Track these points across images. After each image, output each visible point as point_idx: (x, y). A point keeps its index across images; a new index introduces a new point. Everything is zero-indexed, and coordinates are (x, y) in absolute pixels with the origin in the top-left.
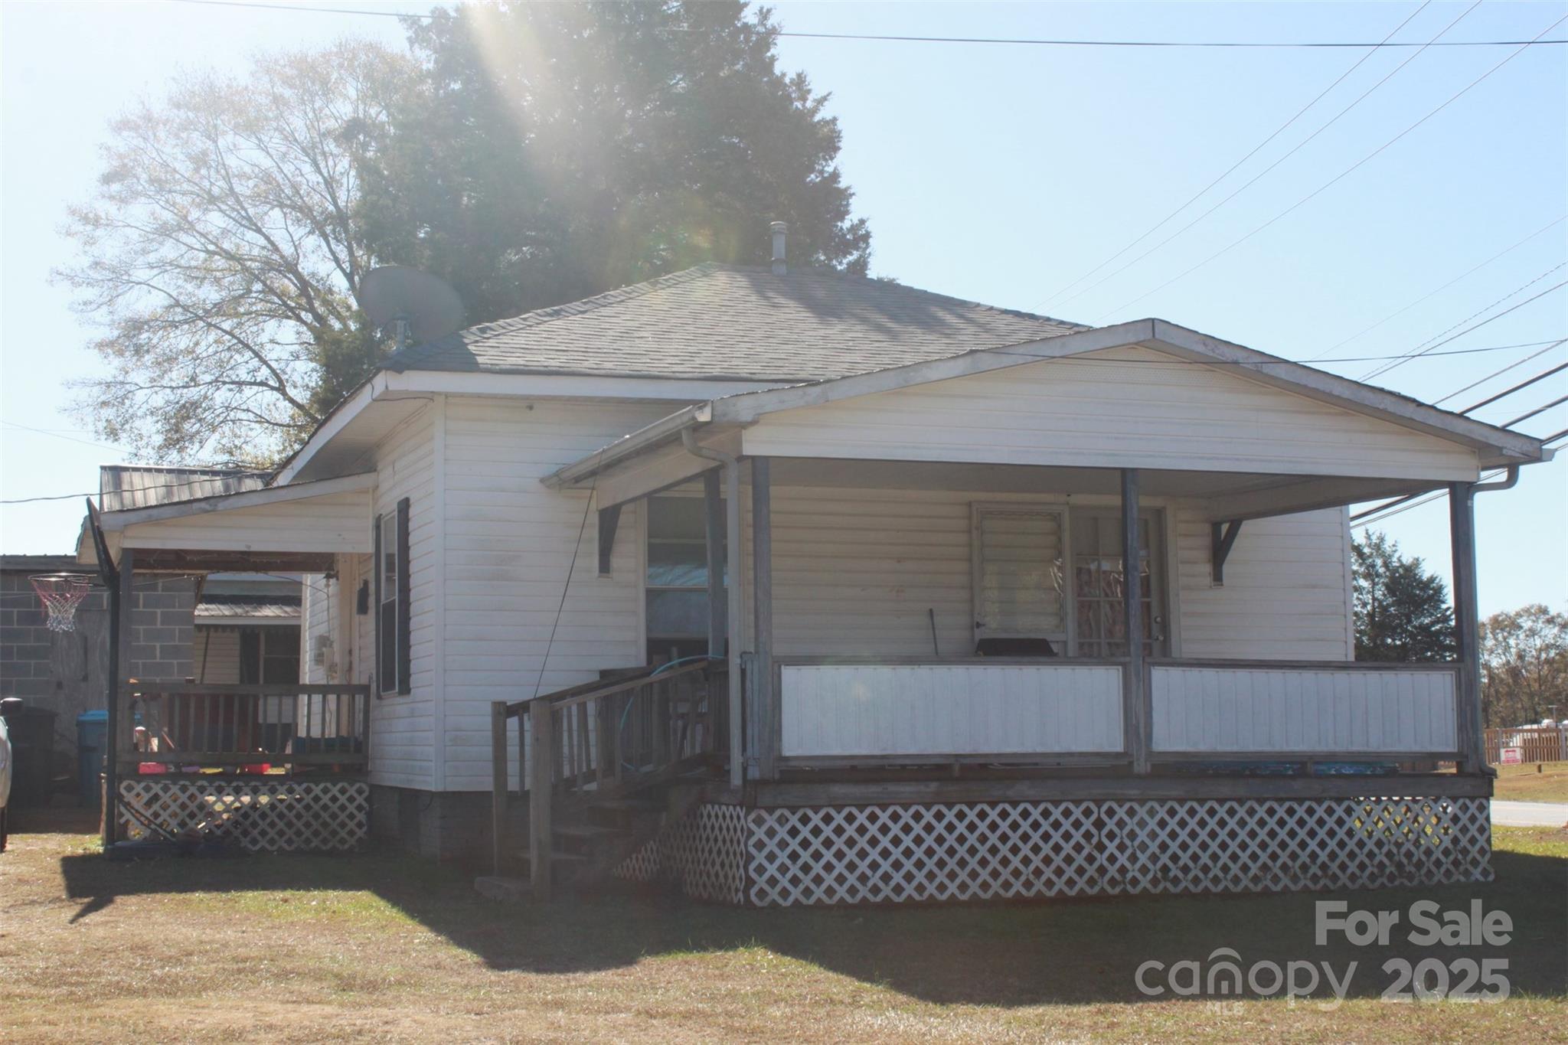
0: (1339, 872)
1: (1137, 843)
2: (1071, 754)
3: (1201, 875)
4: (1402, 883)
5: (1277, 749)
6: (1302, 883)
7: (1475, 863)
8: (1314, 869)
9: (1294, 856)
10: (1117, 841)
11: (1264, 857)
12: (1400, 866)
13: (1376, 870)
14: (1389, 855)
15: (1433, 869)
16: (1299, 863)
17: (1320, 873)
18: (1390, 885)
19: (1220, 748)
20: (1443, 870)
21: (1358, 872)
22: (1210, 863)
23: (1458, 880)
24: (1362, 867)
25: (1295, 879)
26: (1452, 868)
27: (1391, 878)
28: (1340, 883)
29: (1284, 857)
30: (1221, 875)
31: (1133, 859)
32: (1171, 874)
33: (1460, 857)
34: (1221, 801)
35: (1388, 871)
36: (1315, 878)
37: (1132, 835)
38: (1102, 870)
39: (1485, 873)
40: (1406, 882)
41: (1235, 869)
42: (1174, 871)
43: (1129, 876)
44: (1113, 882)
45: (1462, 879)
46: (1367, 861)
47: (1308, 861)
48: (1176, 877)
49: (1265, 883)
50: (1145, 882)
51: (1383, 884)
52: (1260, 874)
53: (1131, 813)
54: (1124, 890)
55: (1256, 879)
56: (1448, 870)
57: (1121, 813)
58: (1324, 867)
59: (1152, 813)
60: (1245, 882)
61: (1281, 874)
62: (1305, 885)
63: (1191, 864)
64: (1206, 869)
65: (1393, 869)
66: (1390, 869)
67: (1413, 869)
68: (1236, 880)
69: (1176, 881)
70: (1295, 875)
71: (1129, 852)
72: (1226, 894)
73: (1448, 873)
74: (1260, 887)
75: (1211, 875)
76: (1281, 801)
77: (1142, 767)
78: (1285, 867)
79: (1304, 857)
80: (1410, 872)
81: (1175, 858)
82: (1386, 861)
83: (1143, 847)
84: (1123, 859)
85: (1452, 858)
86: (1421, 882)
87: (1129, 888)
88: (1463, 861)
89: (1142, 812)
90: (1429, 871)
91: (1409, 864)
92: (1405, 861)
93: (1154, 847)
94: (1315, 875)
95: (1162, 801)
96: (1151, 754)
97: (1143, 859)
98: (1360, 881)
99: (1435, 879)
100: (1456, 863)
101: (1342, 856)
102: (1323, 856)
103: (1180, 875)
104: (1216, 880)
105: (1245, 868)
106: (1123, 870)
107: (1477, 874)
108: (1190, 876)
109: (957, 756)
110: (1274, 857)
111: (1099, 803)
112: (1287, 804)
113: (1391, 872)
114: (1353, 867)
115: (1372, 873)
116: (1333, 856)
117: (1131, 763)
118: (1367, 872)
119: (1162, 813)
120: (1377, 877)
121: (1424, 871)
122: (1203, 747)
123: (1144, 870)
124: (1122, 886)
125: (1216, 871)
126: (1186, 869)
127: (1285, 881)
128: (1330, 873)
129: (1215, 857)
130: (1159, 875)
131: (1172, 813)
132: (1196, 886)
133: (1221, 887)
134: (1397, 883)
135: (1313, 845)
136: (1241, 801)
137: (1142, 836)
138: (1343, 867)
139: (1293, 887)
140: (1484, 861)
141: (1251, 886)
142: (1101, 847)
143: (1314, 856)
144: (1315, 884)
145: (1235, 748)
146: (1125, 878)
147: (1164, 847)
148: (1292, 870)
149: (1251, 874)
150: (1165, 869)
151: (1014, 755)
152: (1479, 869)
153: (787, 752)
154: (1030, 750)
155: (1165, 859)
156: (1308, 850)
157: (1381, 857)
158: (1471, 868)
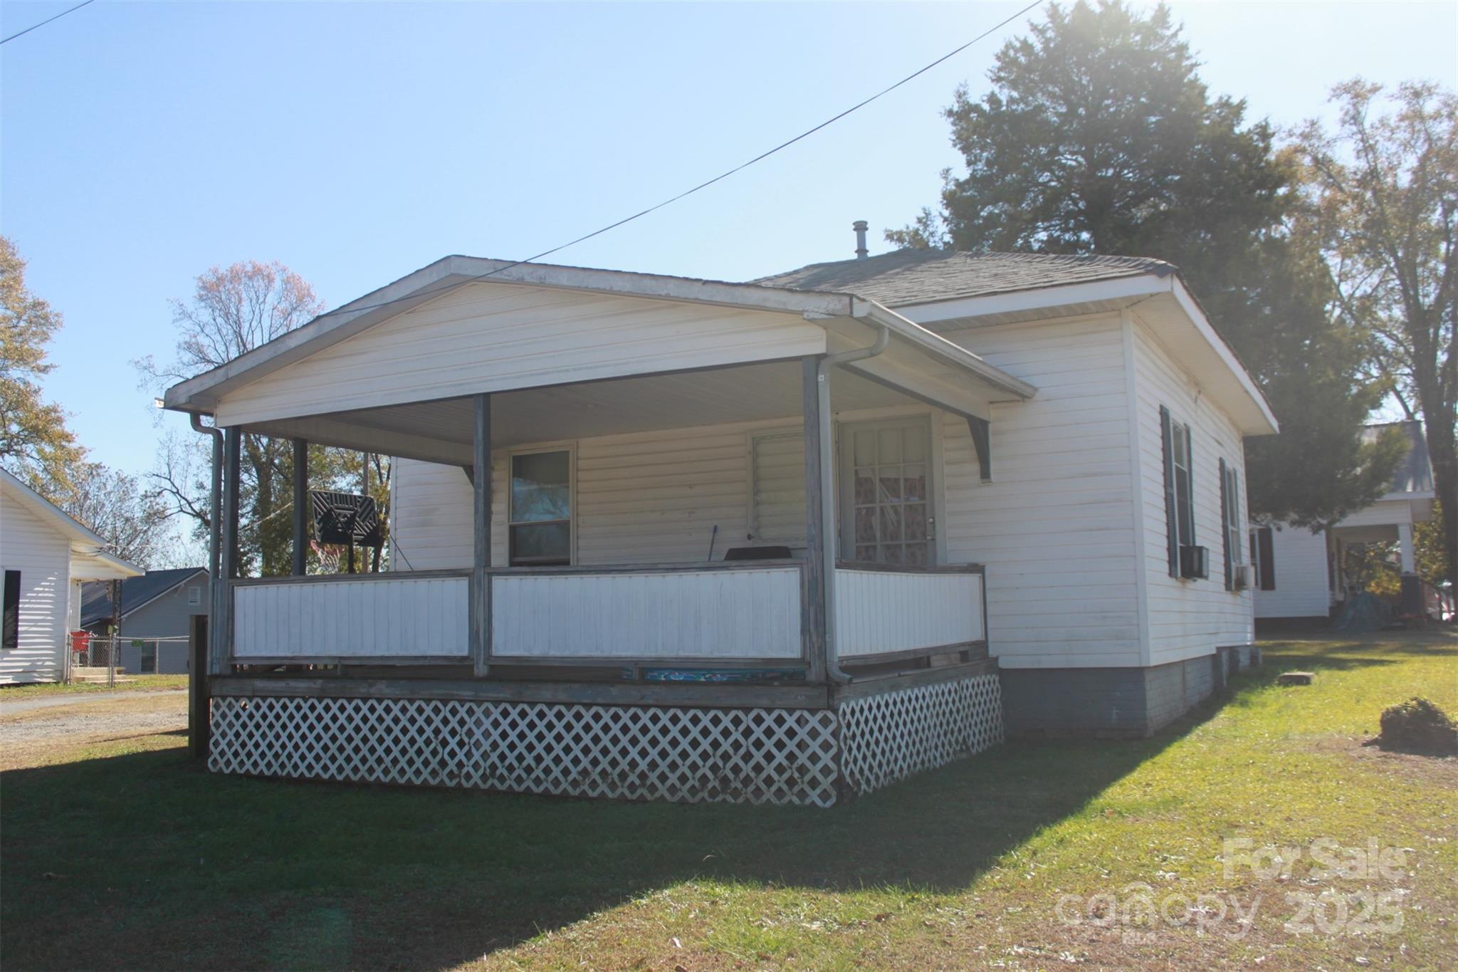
0: (658, 783)
1: (473, 741)
2: (425, 658)
3: (524, 775)
4: (724, 801)
5: (606, 654)
6: (619, 791)
7: (814, 783)
8: (633, 778)
9: (614, 763)
10: (457, 738)
11: (585, 762)
12: (725, 781)
13: (697, 784)
14: (714, 768)
15: (763, 786)
16: (618, 770)
17: (637, 782)
18: (710, 800)
19: (553, 653)
20: (774, 788)
21: (678, 784)
22: (533, 764)
23: (791, 801)
24: (683, 779)
25: (613, 786)
26: (785, 787)
27: (713, 793)
28: (657, 795)
29: (604, 763)
30: (542, 776)
31: (469, 755)
32: (498, 773)
33: (796, 775)
34: (550, 705)
35: (710, 786)
36: (632, 787)
37: (470, 733)
38: (443, 764)
39: (825, 796)
40: (730, 799)
41: (556, 772)
42: (501, 770)
43: (464, 771)
44: (451, 775)
45: (796, 800)
46: (689, 774)
47: (627, 768)
48: (502, 774)
49: (582, 787)
50: (476, 777)
51: (703, 799)
52: (579, 778)
53: (470, 712)
54: (459, 784)
55: (575, 783)
56: (780, 789)
57: (462, 712)
58: (643, 776)
59: (487, 713)
60: (564, 785)
61: (599, 780)
62: (622, 793)
63: (516, 764)
64: (529, 770)
65: (717, 784)
66: (713, 783)
67: (740, 786)
68: (556, 782)
69: (502, 779)
70: (613, 782)
71: (466, 748)
72: (546, 795)
73: (780, 793)
74: (577, 792)
75: (533, 776)
76: (607, 706)
77: (481, 670)
78: (604, 773)
79: (624, 764)
80: (736, 788)
81: (503, 757)
82: (710, 775)
83: (478, 745)
84: (461, 755)
85: (786, 776)
86: (747, 800)
87: (463, 781)
88: (799, 781)
89: (479, 712)
90: (758, 789)
91: (735, 779)
92: (731, 776)
93: (486, 746)
94: (633, 783)
95: (497, 703)
96: (489, 656)
97: (477, 755)
98: (680, 794)
99: (764, 798)
100: (791, 782)
101: (663, 766)
102: (643, 765)
103: (506, 773)
104: (538, 781)
105: (566, 772)
106: (460, 765)
107: (814, 796)
108: (515, 775)
109: (341, 658)
110: (595, 762)
111: (445, 703)
112: (613, 710)
113: (714, 787)
114: (673, 778)
115: (693, 787)
116: (653, 765)
117: (472, 666)
118: (688, 785)
119: (496, 713)
120: (697, 792)
121: (752, 787)
122: (536, 652)
123: (476, 766)
124: (457, 780)
125: (538, 772)
126: (511, 768)
127: (603, 787)
128: (648, 783)
129: (539, 759)
130: (488, 771)
131: (505, 714)
132: (519, 785)
133: (542, 788)
134: (719, 798)
135: (634, 753)
136: (569, 706)
137: (478, 734)
138: (663, 778)
139: (610, 795)
140: (826, 783)
141: (570, 789)
142: (444, 743)
143: (633, 764)
144: (632, 793)
145: (566, 653)
146: (460, 772)
147: (495, 746)
148: (610, 777)
149: (570, 778)
150: (493, 767)
151: (382, 658)
152: (818, 791)
153: (237, 655)
154: (394, 654)
155: (494, 757)
156: (629, 758)
157: (705, 770)
158: (808, 789)
